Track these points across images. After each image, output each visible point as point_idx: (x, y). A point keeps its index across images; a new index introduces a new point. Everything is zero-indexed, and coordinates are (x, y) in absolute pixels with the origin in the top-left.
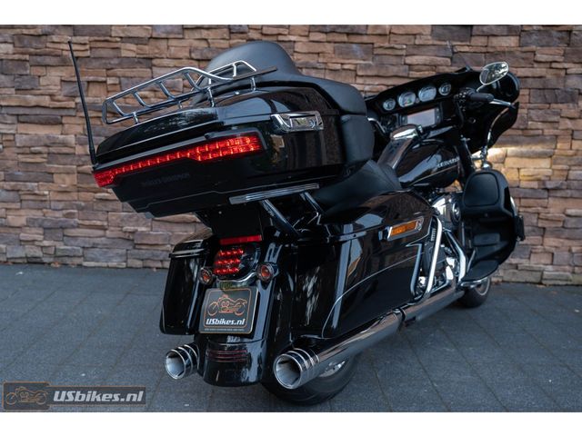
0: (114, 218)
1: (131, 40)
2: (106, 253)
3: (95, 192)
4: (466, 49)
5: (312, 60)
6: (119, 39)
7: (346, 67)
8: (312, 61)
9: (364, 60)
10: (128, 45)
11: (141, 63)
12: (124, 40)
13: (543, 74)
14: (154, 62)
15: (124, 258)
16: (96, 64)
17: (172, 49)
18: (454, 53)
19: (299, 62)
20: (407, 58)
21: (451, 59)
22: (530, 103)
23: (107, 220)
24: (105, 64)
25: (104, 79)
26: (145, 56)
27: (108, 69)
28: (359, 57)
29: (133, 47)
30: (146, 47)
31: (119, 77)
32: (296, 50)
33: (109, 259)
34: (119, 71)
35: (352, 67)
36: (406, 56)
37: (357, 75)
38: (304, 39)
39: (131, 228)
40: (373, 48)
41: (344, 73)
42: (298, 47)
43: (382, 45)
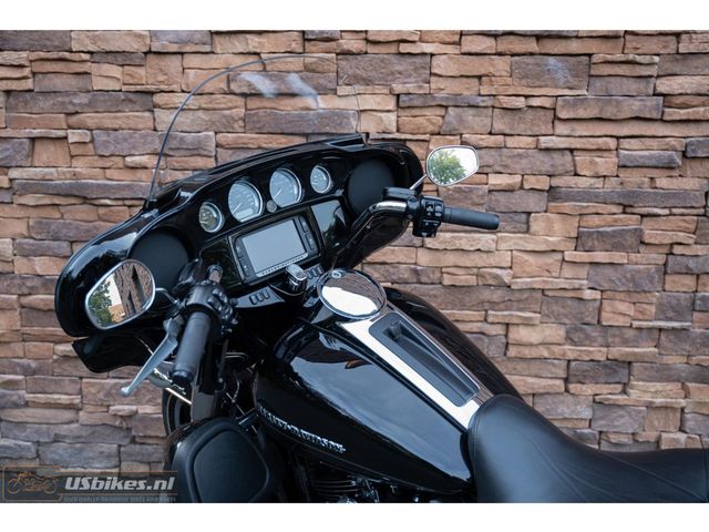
0: (93, 390)
1: (110, 57)
2: (81, 450)
3: (56, 343)
5: (468, 90)
6: (86, 57)
7: (535, 102)
8: (466, 93)
9: (571, 88)
10: (106, 66)
11: (131, 101)
12: (96, 58)
14: (157, 99)
15: (115, 461)
16: (45, 103)
17: (191, 73)
19: (442, 94)
20: (658, 82)
23: (80, 392)
24: (63, 103)
25: (61, 133)
26: (139, 88)
27: (69, 114)
28: (561, 83)
29: (115, 71)
30: (141, 71)
31: (91, 130)
32: (435, 71)
33: (88, 462)
34: (90, 118)
35: (547, 103)
36: (659, 77)
37: (556, 118)
38: (450, 49)
39: (126, 409)
40: (590, 65)
41: (530, 115)
42: (440, 66)
43: (609, 57)
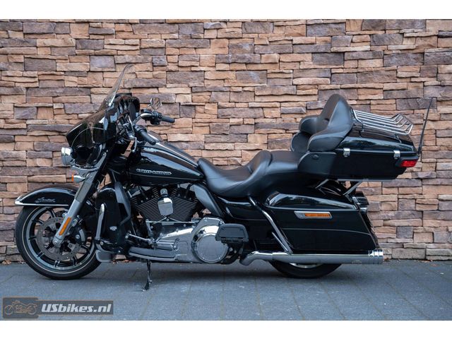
1: (73, 74)
4: (341, 71)
5: (219, 85)
6: (63, 73)
7: (246, 89)
9: (260, 83)
10: (71, 77)
11: (81, 91)
12: (67, 74)
13: (405, 87)
14: (93, 90)
16: (43, 93)
17: (107, 80)
18: (332, 74)
19: (209, 87)
20: (294, 80)
21: (331, 78)
22: (397, 110)
24: (52, 92)
25: (50, 105)
26: (84, 86)
27: (54, 97)
28: (256, 81)
29: (75, 79)
30: (86, 79)
31: (64, 103)
32: (206, 77)
34: (63, 98)
35: (251, 89)
36: (294, 78)
37: (255, 95)
38: (212, 69)
40: (267, 74)
41: (244, 94)
42: (208, 75)
43: (274, 71)
